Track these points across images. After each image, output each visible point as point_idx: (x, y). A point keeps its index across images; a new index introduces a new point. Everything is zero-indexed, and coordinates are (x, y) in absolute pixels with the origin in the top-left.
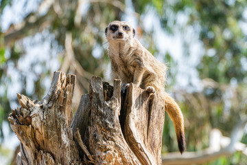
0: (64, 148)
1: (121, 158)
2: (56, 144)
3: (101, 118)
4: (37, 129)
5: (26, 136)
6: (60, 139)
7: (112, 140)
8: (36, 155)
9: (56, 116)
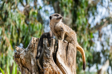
0: (32, 66)
1: (52, 69)
2: (29, 65)
3: (45, 54)
4: (22, 59)
5: (18, 62)
6: (31, 63)
7: (49, 62)
8: (22, 69)
9: (30, 54)
